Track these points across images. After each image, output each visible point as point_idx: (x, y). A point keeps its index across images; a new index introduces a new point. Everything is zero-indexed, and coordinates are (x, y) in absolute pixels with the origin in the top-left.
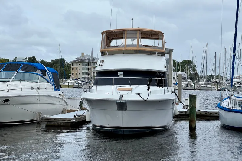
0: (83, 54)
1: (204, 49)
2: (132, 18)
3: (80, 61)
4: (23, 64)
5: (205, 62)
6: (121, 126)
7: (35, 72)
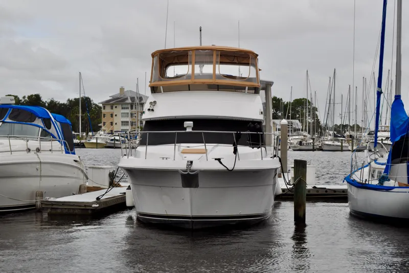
0: (122, 89)
1: (330, 80)
2: (201, 28)
3: (117, 101)
4: (11, 107)
5: (332, 102)
6: (189, 214)
7: (33, 122)
